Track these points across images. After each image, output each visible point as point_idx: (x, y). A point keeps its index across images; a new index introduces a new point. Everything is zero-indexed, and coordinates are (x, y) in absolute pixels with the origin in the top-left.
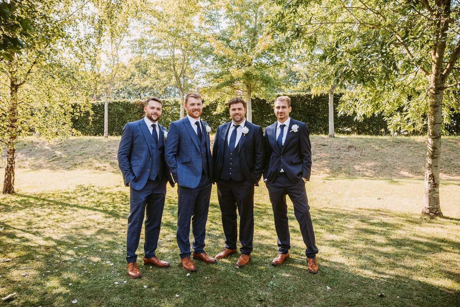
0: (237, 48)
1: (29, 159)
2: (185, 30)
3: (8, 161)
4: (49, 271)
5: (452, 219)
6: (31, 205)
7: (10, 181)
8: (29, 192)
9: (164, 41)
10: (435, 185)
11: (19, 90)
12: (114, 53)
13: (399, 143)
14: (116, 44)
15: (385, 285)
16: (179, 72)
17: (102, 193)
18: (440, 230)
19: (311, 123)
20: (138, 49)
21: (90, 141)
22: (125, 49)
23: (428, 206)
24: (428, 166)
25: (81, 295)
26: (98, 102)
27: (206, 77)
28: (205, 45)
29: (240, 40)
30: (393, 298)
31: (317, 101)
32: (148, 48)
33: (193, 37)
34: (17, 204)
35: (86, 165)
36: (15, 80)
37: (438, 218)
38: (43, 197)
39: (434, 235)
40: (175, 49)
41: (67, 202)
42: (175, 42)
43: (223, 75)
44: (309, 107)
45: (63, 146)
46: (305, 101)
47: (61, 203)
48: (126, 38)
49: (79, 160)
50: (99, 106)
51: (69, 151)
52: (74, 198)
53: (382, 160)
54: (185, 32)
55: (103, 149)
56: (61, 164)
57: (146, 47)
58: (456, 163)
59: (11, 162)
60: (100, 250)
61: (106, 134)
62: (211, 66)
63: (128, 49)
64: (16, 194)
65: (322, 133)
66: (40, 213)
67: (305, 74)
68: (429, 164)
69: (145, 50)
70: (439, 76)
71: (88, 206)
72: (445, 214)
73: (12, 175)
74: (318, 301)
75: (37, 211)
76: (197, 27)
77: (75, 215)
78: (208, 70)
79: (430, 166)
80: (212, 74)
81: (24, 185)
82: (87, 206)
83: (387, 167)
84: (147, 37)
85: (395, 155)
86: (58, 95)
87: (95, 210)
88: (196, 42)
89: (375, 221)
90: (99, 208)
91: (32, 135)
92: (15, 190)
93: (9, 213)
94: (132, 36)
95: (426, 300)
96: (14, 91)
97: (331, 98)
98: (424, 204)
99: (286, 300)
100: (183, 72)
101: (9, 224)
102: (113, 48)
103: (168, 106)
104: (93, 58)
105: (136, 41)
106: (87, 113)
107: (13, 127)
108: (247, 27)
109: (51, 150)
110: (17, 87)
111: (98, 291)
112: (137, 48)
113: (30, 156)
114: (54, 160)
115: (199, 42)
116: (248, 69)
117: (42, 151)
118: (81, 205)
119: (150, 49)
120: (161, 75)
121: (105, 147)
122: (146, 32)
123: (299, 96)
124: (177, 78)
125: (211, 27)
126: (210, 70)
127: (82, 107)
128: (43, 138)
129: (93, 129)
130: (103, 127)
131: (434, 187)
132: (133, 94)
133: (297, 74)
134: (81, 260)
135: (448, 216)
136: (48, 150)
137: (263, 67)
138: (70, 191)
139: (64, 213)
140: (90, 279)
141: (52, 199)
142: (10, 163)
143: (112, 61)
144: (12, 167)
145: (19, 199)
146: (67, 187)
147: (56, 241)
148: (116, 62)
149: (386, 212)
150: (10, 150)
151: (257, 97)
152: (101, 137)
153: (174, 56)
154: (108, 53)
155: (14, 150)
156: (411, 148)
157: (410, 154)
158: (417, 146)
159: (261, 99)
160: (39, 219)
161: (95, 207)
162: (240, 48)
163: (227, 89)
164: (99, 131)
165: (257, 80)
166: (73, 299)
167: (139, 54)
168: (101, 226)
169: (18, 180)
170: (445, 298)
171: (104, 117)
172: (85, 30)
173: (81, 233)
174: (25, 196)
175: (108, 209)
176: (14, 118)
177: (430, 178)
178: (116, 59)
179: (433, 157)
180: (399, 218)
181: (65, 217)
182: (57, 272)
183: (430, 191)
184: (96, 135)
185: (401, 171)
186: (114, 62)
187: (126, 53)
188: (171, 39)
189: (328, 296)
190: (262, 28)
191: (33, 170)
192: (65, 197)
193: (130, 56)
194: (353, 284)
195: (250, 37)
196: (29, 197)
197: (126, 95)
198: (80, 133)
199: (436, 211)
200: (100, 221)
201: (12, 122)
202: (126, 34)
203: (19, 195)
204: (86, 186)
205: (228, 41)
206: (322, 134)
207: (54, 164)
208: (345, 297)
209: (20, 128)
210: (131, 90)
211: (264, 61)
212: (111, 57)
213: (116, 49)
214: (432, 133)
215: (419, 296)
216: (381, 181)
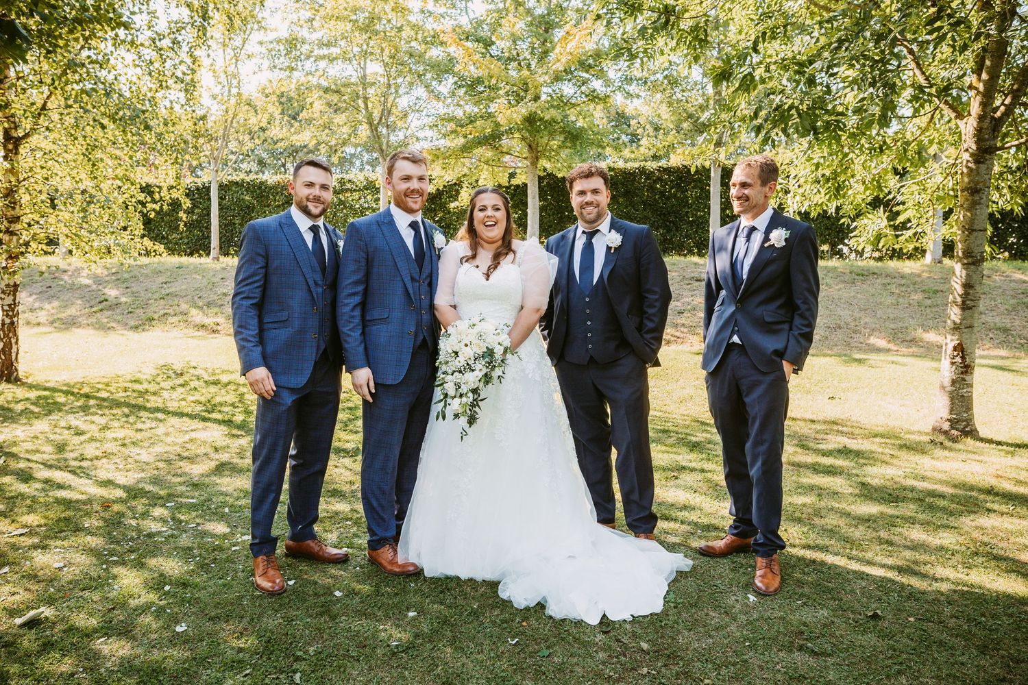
0: (509, 58)
1: (47, 306)
2: (390, 17)
3: (3, 310)
4: (115, 558)
5: (999, 443)
6: (58, 407)
7: (10, 355)
8: (55, 378)
9: (343, 43)
10: (965, 369)
11: (23, 150)
12: (229, 69)
13: (864, 275)
14: (234, 50)
15: (878, 593)
16: (376, 115)
17: (216, 383)
18: (977, 468)
19: (669, 231)
20: (283, 61)
21: (180, 267)
22: (254, 60)
23: (946, 415)
24: (952, 326)
25: (193, 613)
26: (196, 180)
27: (437, 126)
28: (435, 53)
29: (514, 42)
30: (900, 621)
31: (682, 182)
32: (308, 57)
33: (407, 32)
34: (28, 406)
35: (174, 319)
36: (12, 126)
37: (969, 440)
38: (86, 390)
39: (967, 480)
40: (368, 61)
41: (140, 401)
42: (368, 45)
43: (475, 122)
44: (664, 196)
45: (121, 278)
46: (655, 182)
47: (128, 405)
48: (256, 36)
49: (157, 308)
50: (198, 189)
51: (134, 289)
52: (154, 394)
53: (828, 312)
54: (389, 21)
55: (210, 286)
56: (119, 318)
57: (302, 57)
58: (990, 320)
59: (11, 313)
60: (227, 510)
61: (215, 252)
62: (449, 100)
63: (261, 61)
64: (23, 384)
65: (691, 252)
66: (83, 427)
67: (651, 123)
68: (954, 323)
69: (299, 63)
70: (988, 120)
71: (188, 410)
72: (983, 432)
73: (13, 341)
74: (733, 627)
75: (77, 421)
76: (416, 10)
77: (161, 430)
78: (442, 109)
79: (956, 328)
80: (450, 120)
81: (41, 363)
82: (186, 411)
83: (840, 328)
84: (304, 33)
85: (856, 301)
86: (110, 163)
87: (204, 419)
88: (413, 44)
89: (831, 447)
90: (214, 416)
91: (54, 252)
92: (21, 374)
93: (14, 426)
94: (268, 32)
95: (976, 625)
96: (11, 151)
97: (715, 176)
98: (939, 410)
99: (661, 626)
100: (385, 112)
101: (14, 450)
102: (228, 58)
103: (352, 191)
104: (188, 78)
105: (278, 41)
106: (175, 205)
107: (12, 233)
108: (529, 12)
109: (94, 287)
110: (17, 142)
111: (232, 604)
112: (282, 59)
113: (51, 298)
114: (102, 310)
115: (423, 46)
116: (533, 106)
117: (73, 288)
118: (171, 409)
119: (312, 59)
120: (336, 121)
121: (214, 280)
122: (302, 22)
123: (643, 171)
124: (373, 127)
125: (449, 11)
126: (445, 111)
127: (165, 189)
128: (76, 261)
129: (186, 241)
130: (209, 237)
131: (962, 373)
132: (269, 165)
133: (633, 122)
134: (186, 532)
135: (990, 437)
136: (87, 286)
137: (563, 103)
138: (143, 377)
139: (135, 427)
140: (210, 575)
141: (104, 395)
142: (7, 316)
143: (226, 88)
144: (12, 323)
145: (33, 394)
146: (137, 370)
147: (125, 488)
148: (234, 91)
149: (852, 427)
150: (8, 286)
151: (549, 171)
152: (204, 260)
153: (365, 76)
154: (217, 68)
155: (16, 286)
156: (893, 288)
157: (889, 300)
158: (903, 282)
159: (560, 176)
160: (82, 438)
161: (203, 414)
162: (515, 60)
163: (486, 152)
164: (199, 246)
165: (552, 134)
166: (177, 622)
167: (287, 72)
168: (221, 456)
169: (26, 352)
170: (1015, 621)
171: (209, 214)
172: (168, 11)
173: (179, 471)
174: (45, 389)
175: (234, 418)
176: (13, 213)
177: (955, 353)
178: (235, 82)
179: (964, 307)
180: (883, 440)
181: (139, 436)
182: (135, 559)
183: (954, 382)
184: (191, 254)
185: (872, 338)
186: (230, 91)
187: (257, 70)
188: (360, 38)
189: (755, 616)
190: (563, 15)
191: (59, 329)
192: (134, 391)
193: (265, 76)
194: (806, 590)
195: (537, 35)
196: (54, 390)
197: (255, 167)
198: (160, 248)
199: (966, 426)
200: (218, 445)
201: (10, 222)
202: (256, 26)
203: (31, 387)
204: (178, 367)
205: (488, 44)
206: (694, 254)
207: (103, 318)
208: (794, 618)
209: (25, 237)
210: (264, 155)
211: (568, 89)
212: (223, 78)
213: (234, 61)
214: (963, 253)
215: (958, 618)
216: (828, 359)
